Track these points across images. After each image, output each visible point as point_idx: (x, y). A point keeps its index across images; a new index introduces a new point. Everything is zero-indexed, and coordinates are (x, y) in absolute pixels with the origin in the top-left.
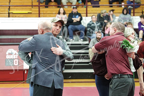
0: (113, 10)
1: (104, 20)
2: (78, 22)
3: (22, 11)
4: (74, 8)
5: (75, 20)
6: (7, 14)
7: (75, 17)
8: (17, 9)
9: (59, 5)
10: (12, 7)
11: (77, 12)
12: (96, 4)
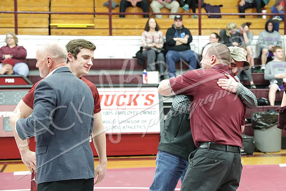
0: (248, 24)
1: (232, 42)
2: (184, 44)
3: (75, 23)
4: (176, 19)
5: (178, 41)
6: (46, 28)
7: (179, 36)
8: (64, 19)
9: (146, 13)
10: (54, 15)
11: (183, 26)
12: (215, 11)
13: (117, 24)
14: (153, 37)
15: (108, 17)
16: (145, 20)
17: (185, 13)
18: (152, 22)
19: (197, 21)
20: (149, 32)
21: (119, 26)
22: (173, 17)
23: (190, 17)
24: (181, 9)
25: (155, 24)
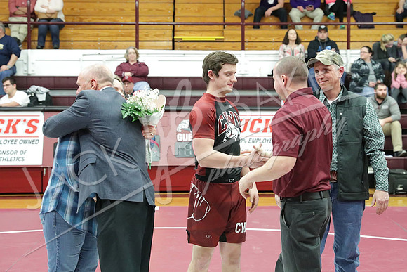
1: (388, 57)
3: (202, 36)
4: (320, 30)
6: (170, 41)
9: (285, 23)
10: (179, 26)
11: (328, 38)
12: (366, 21)
13: (250, 36)
14: (293, 51)
15: (240, 27)
16: (284, 32)
17: (331, 22)
18: (292, 34)
19: (345, 32)
20: (288, 46)
21: (252, 39)
22: (316, 27)
23: (336, 28)
24: (326, 18)
25: (295, 36)
